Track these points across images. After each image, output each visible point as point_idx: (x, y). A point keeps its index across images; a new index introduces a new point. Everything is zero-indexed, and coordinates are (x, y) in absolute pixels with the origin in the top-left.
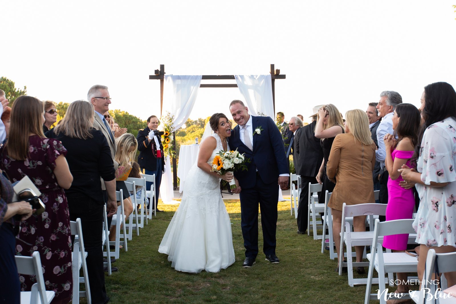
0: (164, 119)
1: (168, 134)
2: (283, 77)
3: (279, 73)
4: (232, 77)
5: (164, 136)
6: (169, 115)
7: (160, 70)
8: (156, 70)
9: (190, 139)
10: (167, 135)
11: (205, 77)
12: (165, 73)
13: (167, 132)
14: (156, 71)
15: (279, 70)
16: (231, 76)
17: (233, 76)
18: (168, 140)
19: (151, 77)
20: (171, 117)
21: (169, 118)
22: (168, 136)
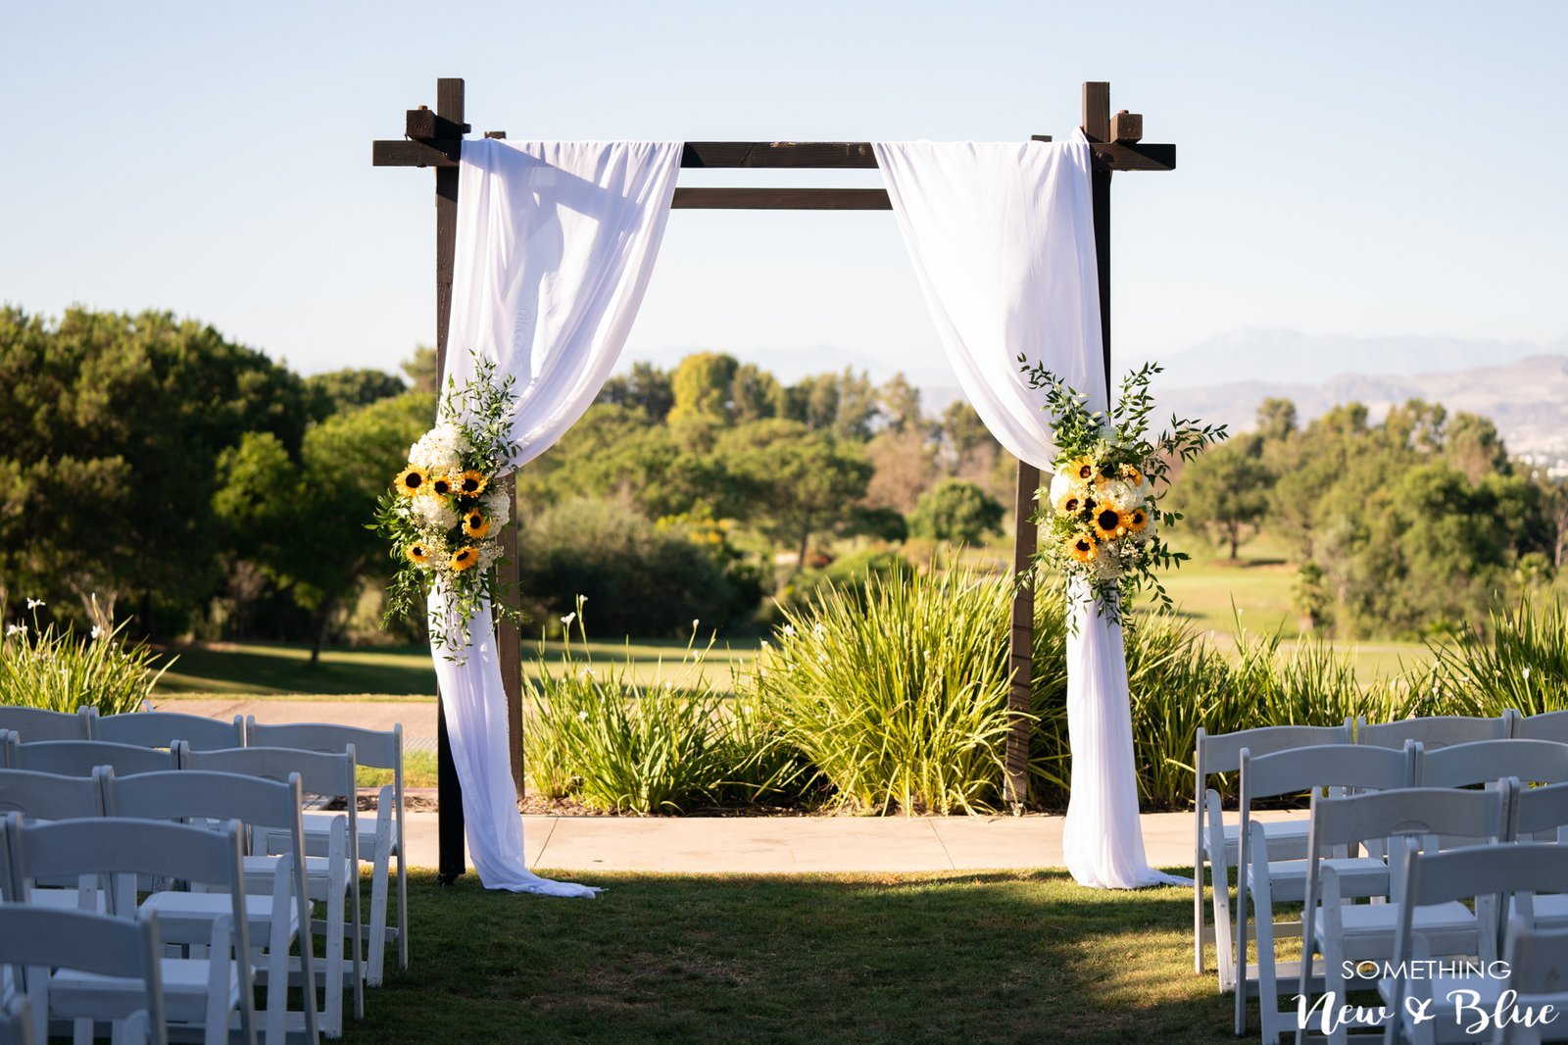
0: (460, 399)
1: (480, 488)
2: (1163, 157)
3: (1139, 135)
4: (860, 156)
5: (456, 501)
6: (486, 372)
7: (434, 108)
8: (416, 108)
9: (580, 492)
10: (474, 494)
11: (694, 155)
12: (467, 129)
13: (475, 475)
14: (416, 118)
15: (1140, 116)
16: (855, 147)
17: (868, 147)
18: (475, 524)
19: (386, 154)
20: (496, 382)
21: (485, 395)
22: (481, 495)
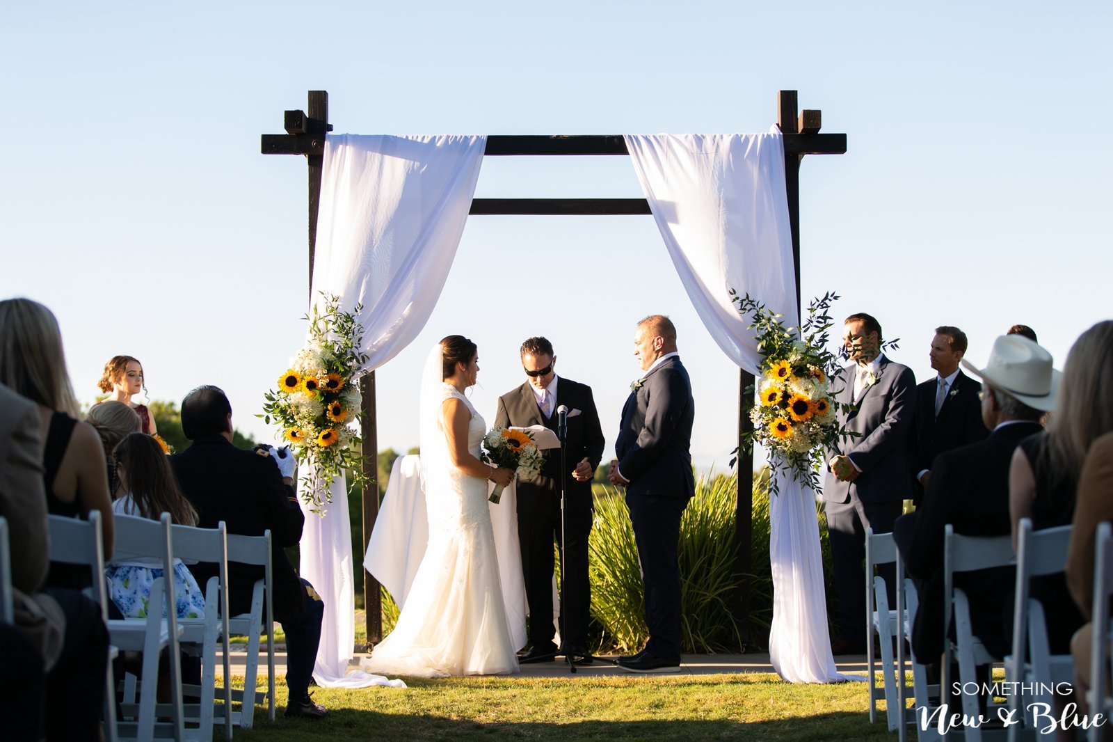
1: (340, 386)
2: (837, 144)
3: (819, 126)
4: (613, 145)
5: (322, 395)
8: (292, 109)
10: (335, 390)
11: (499, 145)
12: (330, 128)
13: (336, 377)
14: (292, 118)
15: (820, 113)
17: (621, 138)
18: (337, 411)
19: (271, 145)
22: (341, 391)
